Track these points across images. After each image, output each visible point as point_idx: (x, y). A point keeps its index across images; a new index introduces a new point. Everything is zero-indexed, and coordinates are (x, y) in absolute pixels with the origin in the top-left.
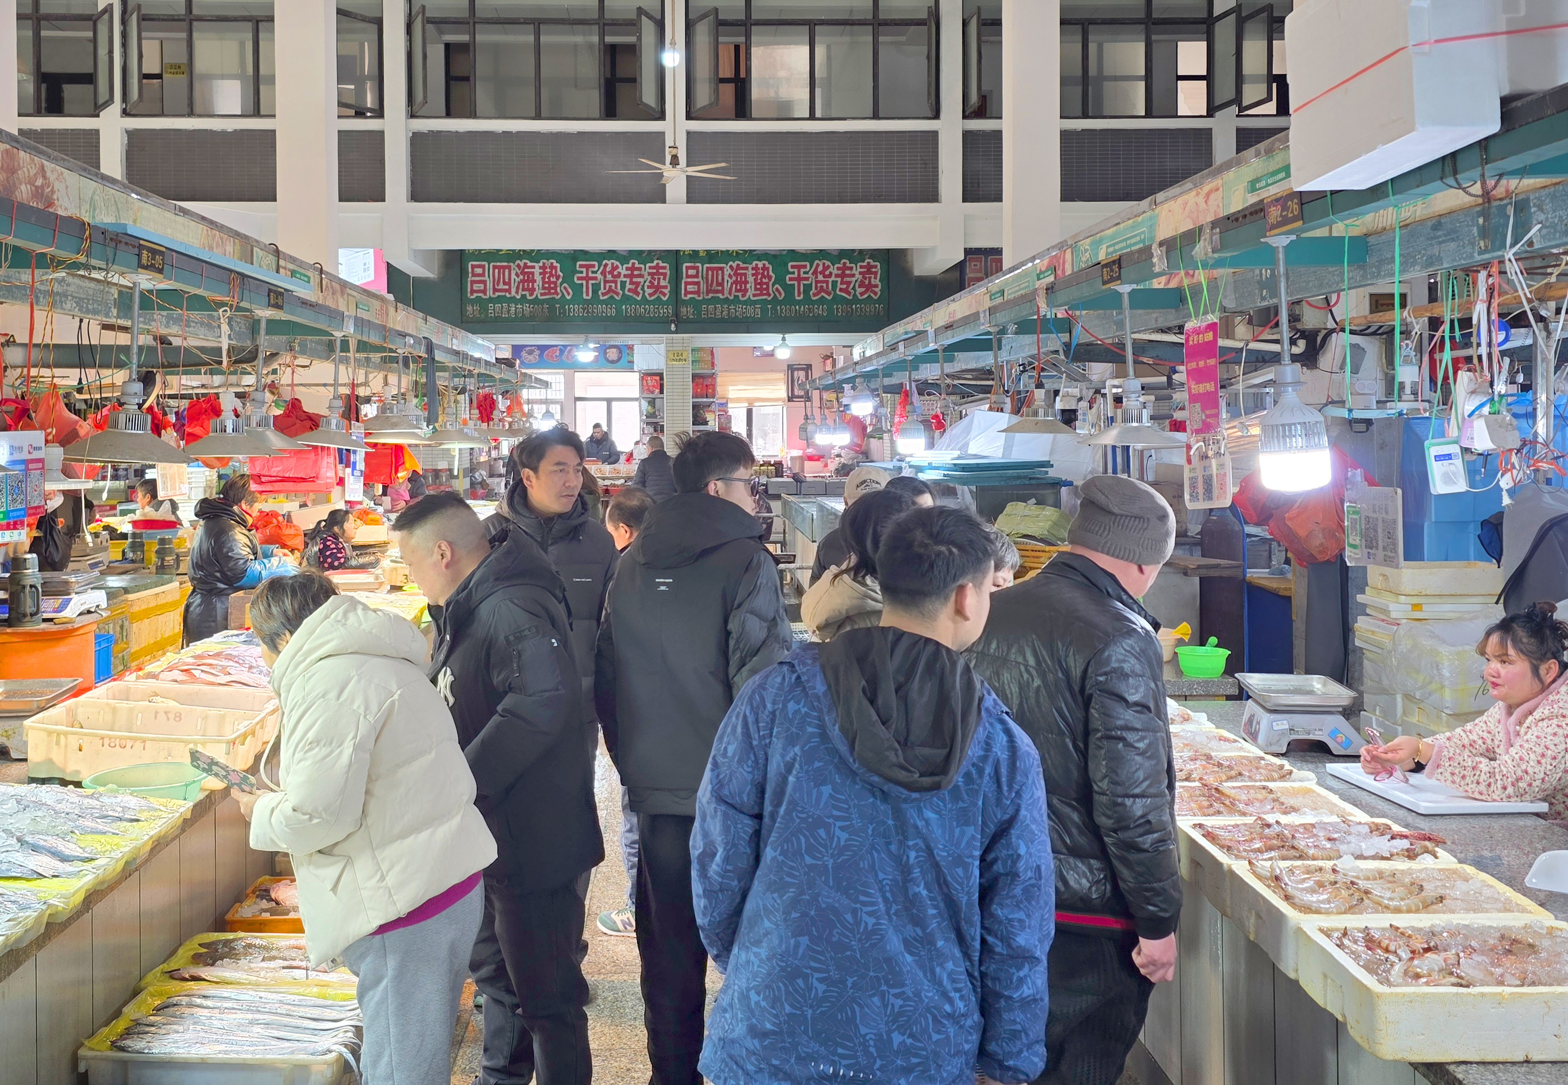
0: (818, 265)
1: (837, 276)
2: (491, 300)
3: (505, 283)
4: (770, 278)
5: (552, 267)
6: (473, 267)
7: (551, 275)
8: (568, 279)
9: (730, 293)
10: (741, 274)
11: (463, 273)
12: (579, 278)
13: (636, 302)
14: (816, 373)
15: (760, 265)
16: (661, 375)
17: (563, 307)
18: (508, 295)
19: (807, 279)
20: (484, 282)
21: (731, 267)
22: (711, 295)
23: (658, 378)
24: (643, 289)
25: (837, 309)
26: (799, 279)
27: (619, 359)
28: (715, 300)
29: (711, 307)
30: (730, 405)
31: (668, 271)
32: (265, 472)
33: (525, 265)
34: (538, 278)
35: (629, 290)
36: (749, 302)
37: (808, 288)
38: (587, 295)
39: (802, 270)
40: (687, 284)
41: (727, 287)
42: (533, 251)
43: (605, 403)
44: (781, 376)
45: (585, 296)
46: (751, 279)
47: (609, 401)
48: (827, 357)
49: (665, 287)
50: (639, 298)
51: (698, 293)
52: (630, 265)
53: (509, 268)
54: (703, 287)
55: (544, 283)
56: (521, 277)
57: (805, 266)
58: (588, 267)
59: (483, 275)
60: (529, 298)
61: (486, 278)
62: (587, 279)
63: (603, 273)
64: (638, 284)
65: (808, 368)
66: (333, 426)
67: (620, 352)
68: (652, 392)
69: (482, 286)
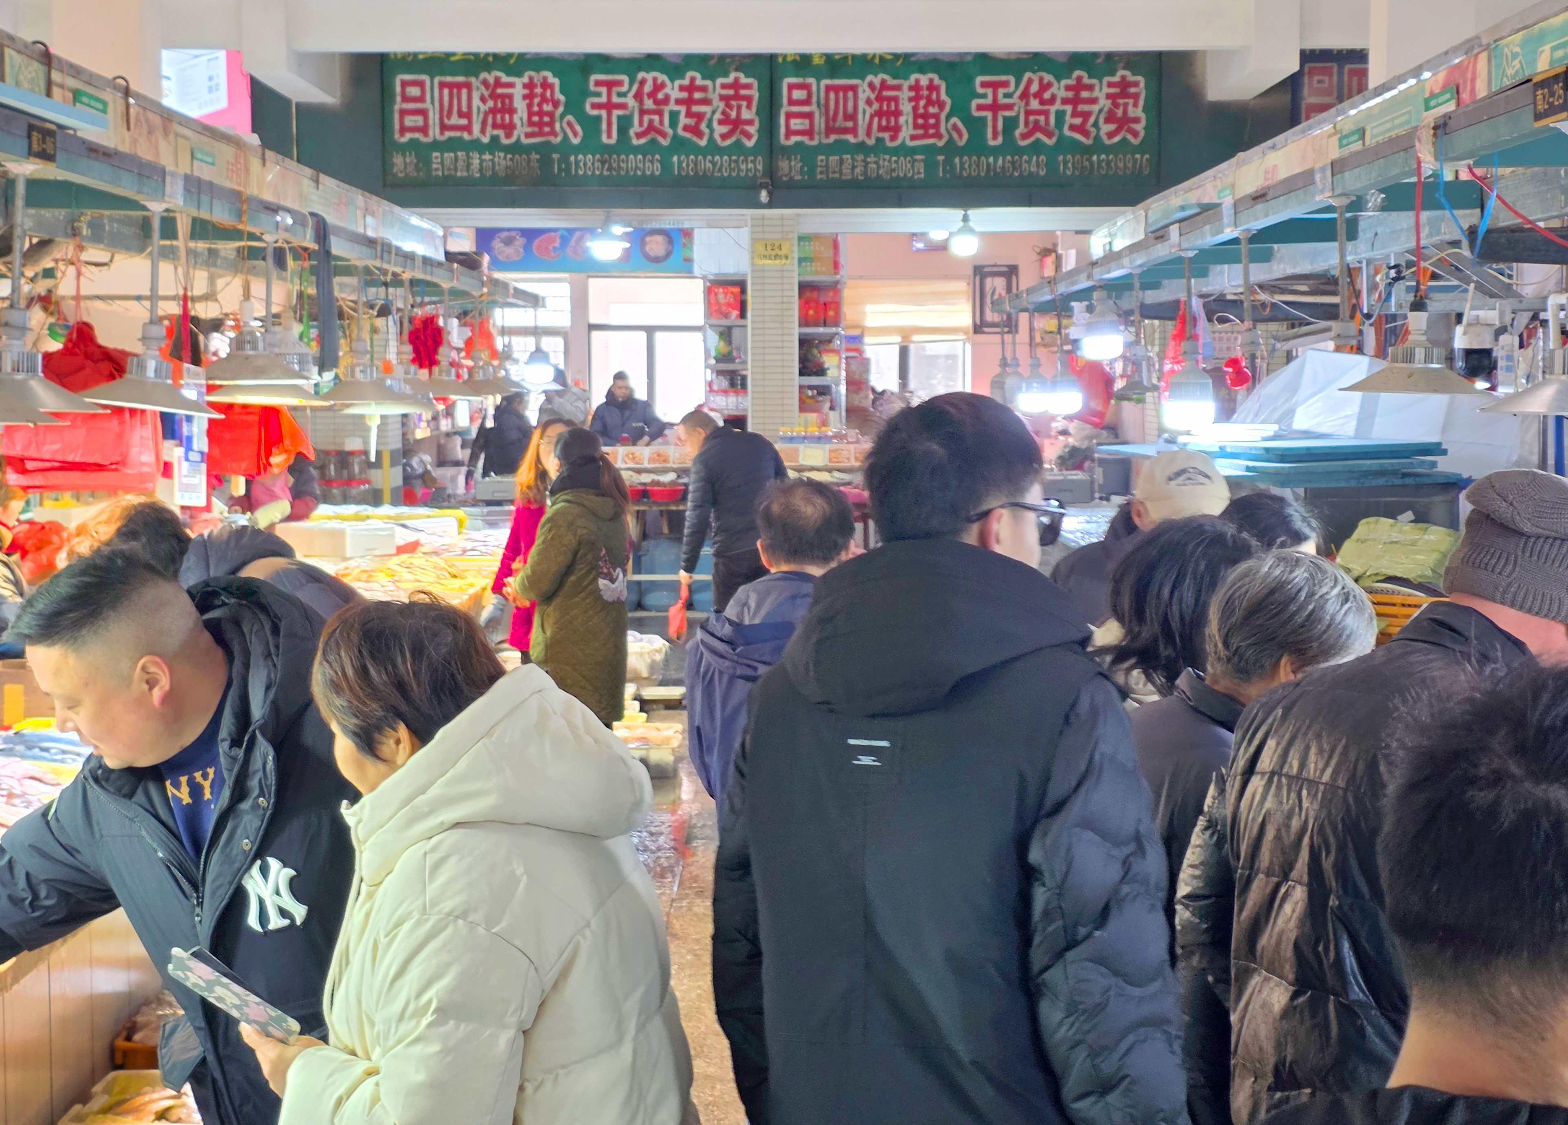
0: (1030, 82)
1: (1065, 101)
2: (436, 145)
3: (461, 115)
4: (941, 105)
5: (545, 85)
6: (404, 84)
7: (544, 99)
8: (574, 106)
9: (869, 133)
10: (889, 99)
11: (385, 94)
12: (594, 106)
13: (698, 150)
14: (1026, 280)
15: (924, 80)
16: (741, 285)
17: (564, 159)
18: (466, 136)
19: (1009, 107)
20: (423, 113)
21: (871, 86)
22: (833, 138)
23: (736, 290)
24: (710, 126)
25: (1065, 162)
26: (995, 107)
27: (668, 254)
28: (840, 147)
29: (834, 159)
30: (867, 340)
31: (755, 93)
32: (32, 452)
33: (498, 83)
34: (520, 105)
35: (686, 128)
36: (903, 151)
37: (1011, 124)
38: (609, 136)
39: (1001, 91)
40: (789, 116)
41: (862, 122)
42: (510, 55)
43: (643, 335)
44: (962, 286)
45: (604, 139)
46: (906, 107)
47: (650, 330)
48: (1046, 252)
49: (750, 122)
50: (703, 143)
51: (809, 133)
52: (686, 82)
53: (468, 86)
54: (819, 122)
55: (530, 114)
56: (490, 104)
57: (1005, 84)
58: (610, 85)
59: (421, 99)
60: (505, 141)
61: (427, 105)
62: (609, 106)
63: (638, 96)
64: (700, 117)
65: (1011, 272)
66: (150, 373)
67: (670, 241)
68: (726, 316)
69: (419, 120)
